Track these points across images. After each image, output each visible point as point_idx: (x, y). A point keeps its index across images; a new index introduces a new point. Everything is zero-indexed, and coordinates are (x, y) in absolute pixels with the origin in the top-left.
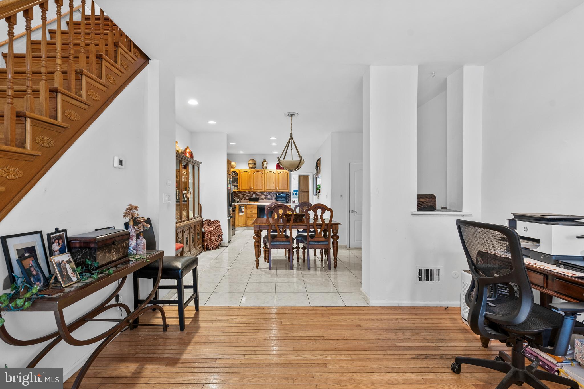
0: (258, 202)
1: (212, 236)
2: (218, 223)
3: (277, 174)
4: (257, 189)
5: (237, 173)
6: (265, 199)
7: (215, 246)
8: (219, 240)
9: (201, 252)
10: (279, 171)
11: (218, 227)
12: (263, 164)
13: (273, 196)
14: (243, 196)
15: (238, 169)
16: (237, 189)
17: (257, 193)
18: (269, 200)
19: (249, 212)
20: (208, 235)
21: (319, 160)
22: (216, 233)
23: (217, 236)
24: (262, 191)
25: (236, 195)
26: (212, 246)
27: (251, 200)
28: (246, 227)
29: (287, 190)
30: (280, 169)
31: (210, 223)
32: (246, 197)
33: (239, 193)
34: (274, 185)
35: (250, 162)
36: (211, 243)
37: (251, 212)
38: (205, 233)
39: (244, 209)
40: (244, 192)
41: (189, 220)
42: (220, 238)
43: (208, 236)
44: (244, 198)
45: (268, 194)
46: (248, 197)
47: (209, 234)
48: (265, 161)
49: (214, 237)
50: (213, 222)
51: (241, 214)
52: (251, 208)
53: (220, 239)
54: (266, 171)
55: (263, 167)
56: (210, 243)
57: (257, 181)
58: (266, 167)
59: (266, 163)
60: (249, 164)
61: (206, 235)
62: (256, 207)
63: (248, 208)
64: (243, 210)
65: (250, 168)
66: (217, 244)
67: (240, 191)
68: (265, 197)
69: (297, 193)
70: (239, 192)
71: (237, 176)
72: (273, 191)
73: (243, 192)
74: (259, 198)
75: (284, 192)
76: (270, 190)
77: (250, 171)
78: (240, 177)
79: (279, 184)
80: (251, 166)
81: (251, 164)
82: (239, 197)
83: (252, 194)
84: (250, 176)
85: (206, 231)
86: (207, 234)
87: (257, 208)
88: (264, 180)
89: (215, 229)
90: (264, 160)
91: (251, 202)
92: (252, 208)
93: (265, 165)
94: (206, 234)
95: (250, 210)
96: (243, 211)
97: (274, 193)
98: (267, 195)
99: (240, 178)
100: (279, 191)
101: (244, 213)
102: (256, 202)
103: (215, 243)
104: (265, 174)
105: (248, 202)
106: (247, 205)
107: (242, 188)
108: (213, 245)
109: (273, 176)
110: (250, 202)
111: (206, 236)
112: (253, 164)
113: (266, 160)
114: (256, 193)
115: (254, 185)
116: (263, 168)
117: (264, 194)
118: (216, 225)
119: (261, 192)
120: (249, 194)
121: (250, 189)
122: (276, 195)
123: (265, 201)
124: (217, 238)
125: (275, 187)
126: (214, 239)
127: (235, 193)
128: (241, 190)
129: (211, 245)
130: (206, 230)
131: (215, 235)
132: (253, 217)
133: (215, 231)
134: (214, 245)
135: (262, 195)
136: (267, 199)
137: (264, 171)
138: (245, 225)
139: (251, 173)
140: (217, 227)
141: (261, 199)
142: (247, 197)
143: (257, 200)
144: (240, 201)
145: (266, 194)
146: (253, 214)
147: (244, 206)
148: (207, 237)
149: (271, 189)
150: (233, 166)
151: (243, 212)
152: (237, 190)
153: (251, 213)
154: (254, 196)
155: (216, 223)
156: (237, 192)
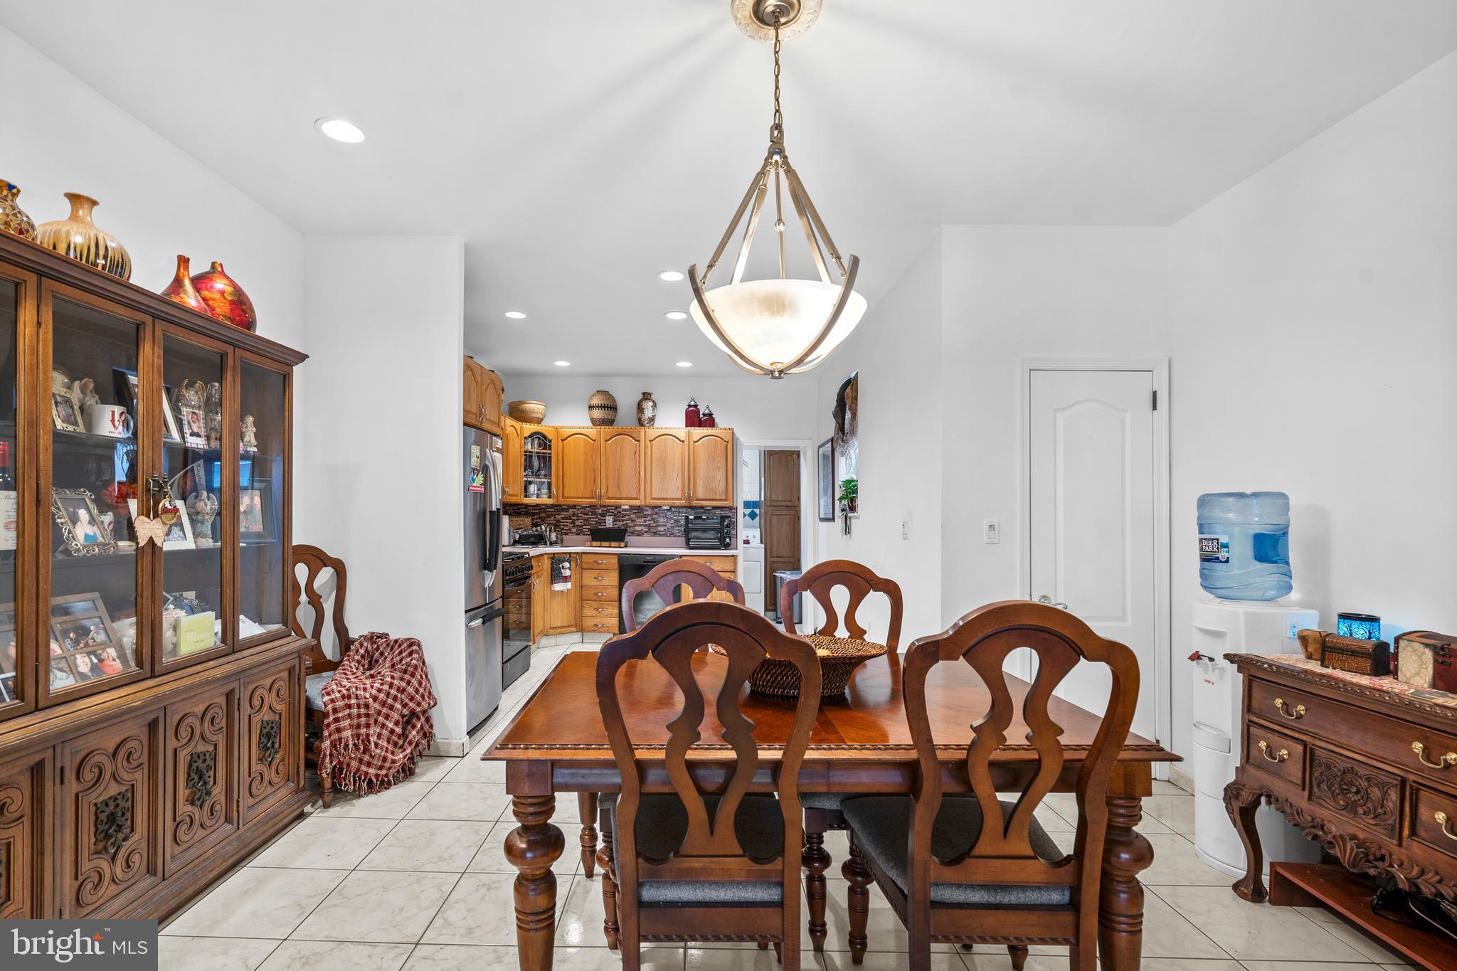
0: (622, 544)
1: (368, 726)
2: (411, 654)
3: (690, 444)
4: (618, 496)
5: (550, 441)
6: (646, 532)
7: (384, 772)
8: (411, 736)
9: (302, 816)
10: (698, 432)
11: (407, 677)
12: (640, 409)
13: (676, 521)
14: (573, 523)
15: (553, 427)
16: (550, 497)
17: (619, 512)
18: (660, 535)
19: (589, 578)
20: (342, 724)
21: (851, 384)
22: (391, 708)
23: (397, 723)
24: (637, 503)
25: (549, 516)
26: (366, 773)
27: (600, 535)
28: (579, 635)
29: (726, 500)
30: (700, 426)
31: (378, 649)
32: (581, 527)
33: (559, 511)
34: (679, 484)
35: (596, 401)
36: (361, 761)
37: (595, 578)
38: (326, 715)
39: (570, 569)
40: (574, 507)
41: (153, 676)
42: (414, 727)
43: (338, 730)
44: (574, 530)
45: (657, 514)
46: (590, 524)
47: (343, 718)
48: (646, 396)
49: (383, 726)
50: (392, 649)
51: (559, 587)
52: (595, 565)
53: (414, 733)
54: (652, 432)
55: (640, 420)
56: (354, 764)
57: (618, 470)
58: (652, 420)
59: (650, 404)
60: (591, 407)
61: (328, 725)
62: (615, 560)
63: (584, 566)
64: (567, 573)
65: (594, 422)
66: (393, 762)
67: (560, 506)
68: (649, 526)
69: (757, 511)
70: (558, 508)
71: (550, 450)
72: (677, 503)
73: (571, 508)
74: (628, 529)
75: (714, 508)
76: (666, 499)
77: (593, 431)
78: (560, 452)
79: (698, 481)
80: (598, 414)
81: (598, 407)
82: (556, 526)
83: (603, 515)
84: (594, 448)
85: (330, 707)
86: (337, 720)
87: (616, 566)
88: (642, 462)
89: (386, 687)
90: (644, 394)
91: (598, 543)
92: (602, 566)
93: (648, 413)
94: (331, 718)
95: (594, 573)
96: (566, 577)
97: (679, 512)
98: (653, 519)
99: (560, 457)
100: (695, 503)
101: (569, 585)
102: (617, 544)
103: (385, 759)
104: (649, 444)
105: (589, 544)
106: (584, 556)
107: (566, 495)
108: (372, 771)
109: (676, 454)
110: (594, 544)
111: (326, 733)
112: (604, 407)
113: (650, 394)
114: (616, 511)
115: (607, 481)
116: (641, 423)
117: (646, 516)
118: (401, 660)
119: (632, 508)
120: (594, 513)
121: (593, 498)
122: (687, 517)
123: (647, 538)
124: (398, 730)
125: (683, 490)
126: (379, 736)
127: (545, 512)
128: (562, 501)
129: (364, 768)
130: (332, 701)
131: (387, 717)
132: (603, 598)
133: (388, 695)
134: (381, 768)
135: (639, 517)
136: (655, 534)
137: (643, 434)
138: (575, 626)
139: (598, 442)
140: (405, 672)
141: (632, 534)
142: (585, 525)
143: (617, 535)
144: (562, 540)
145: (652, 515)
146: (605, 587)
147: (570, 557)
148: (337, 736)
149: (668, 497)
150: (534, 415)
151: (566, 579)
152: (550, 501)
153: (595, 582)
154: (609, 522)
155: (400, 653)
156: (552, 506)
